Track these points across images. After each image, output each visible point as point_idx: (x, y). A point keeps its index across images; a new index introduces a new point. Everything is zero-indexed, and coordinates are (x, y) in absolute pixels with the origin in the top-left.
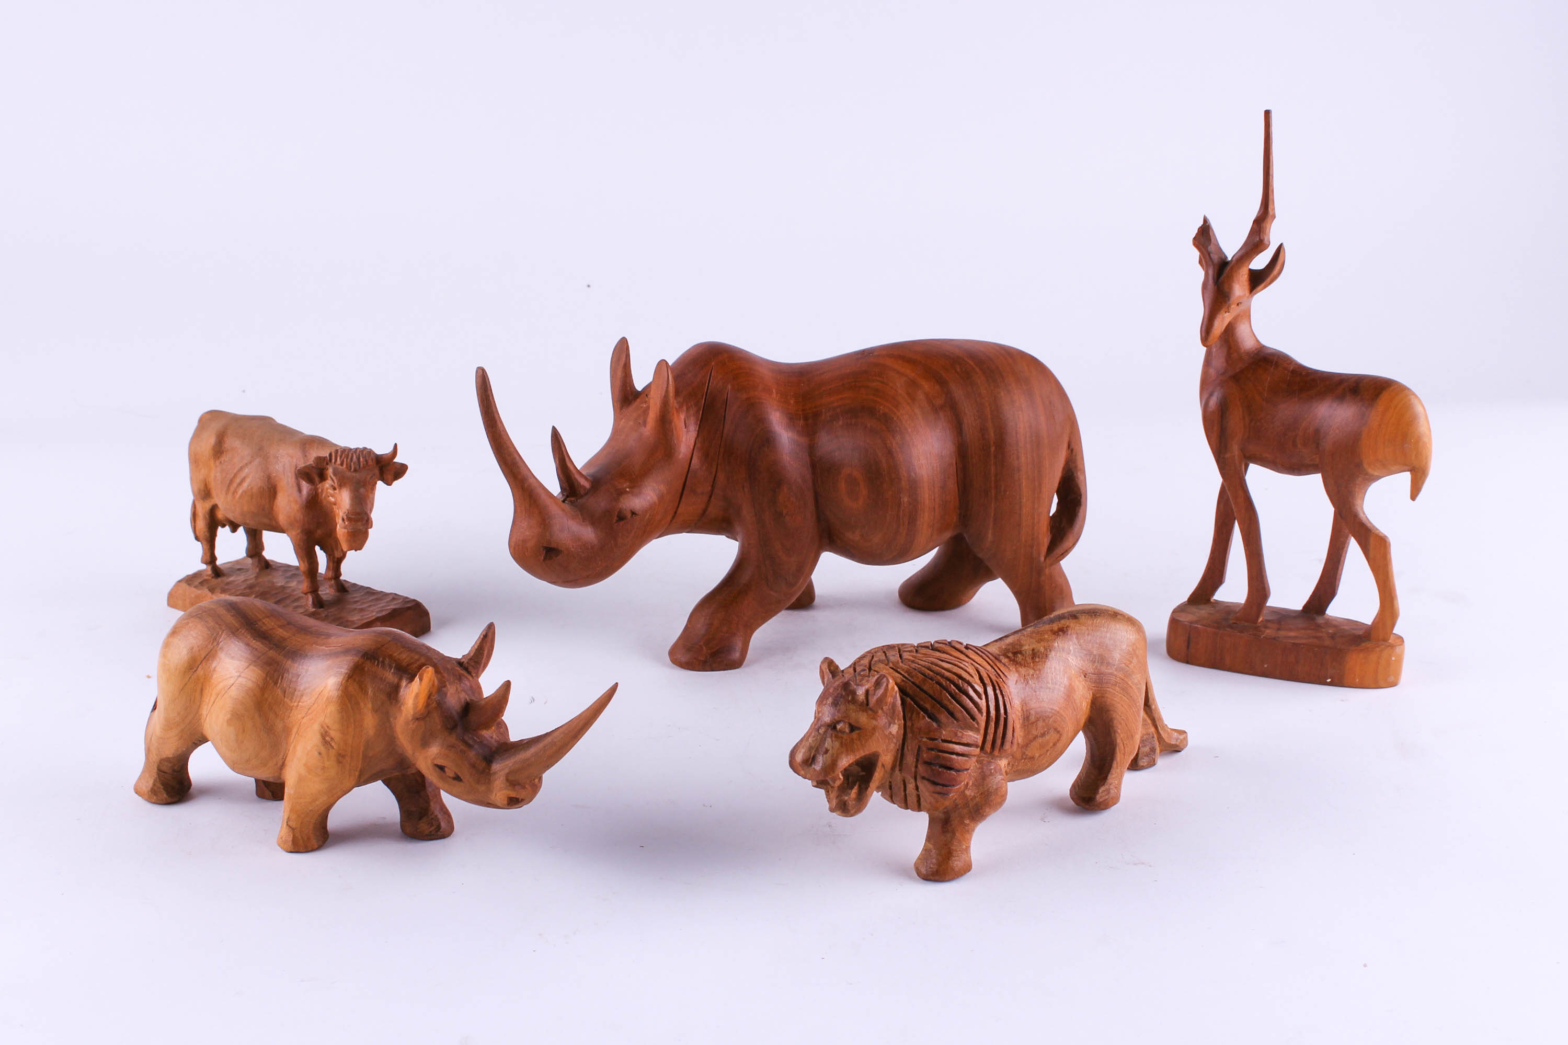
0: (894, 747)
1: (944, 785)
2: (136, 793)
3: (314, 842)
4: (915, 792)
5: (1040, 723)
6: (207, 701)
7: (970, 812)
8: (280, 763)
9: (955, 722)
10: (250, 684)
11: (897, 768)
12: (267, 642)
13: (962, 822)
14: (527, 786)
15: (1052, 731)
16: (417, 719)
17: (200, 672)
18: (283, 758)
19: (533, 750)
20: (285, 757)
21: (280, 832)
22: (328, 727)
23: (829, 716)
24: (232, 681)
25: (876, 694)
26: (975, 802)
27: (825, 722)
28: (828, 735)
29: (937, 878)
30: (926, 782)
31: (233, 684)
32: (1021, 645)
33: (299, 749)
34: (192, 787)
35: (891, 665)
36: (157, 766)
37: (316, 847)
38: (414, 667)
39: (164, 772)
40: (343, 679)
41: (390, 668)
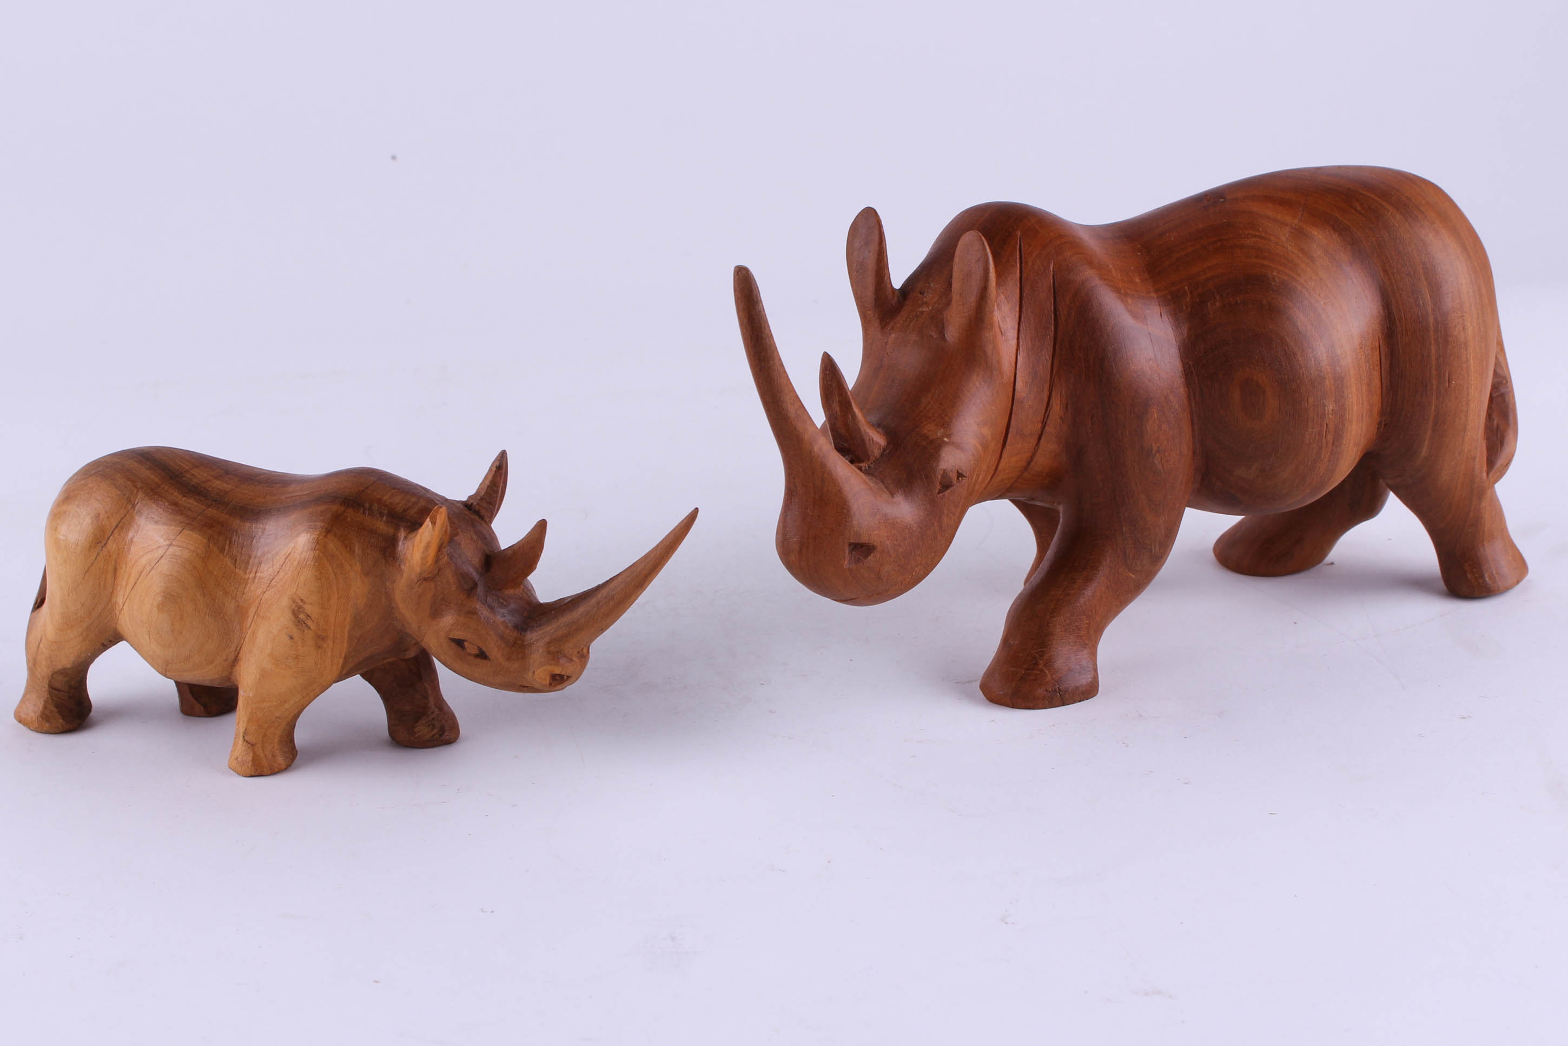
2: (20, 722)
3: (281, 760)
6: (124, 583)
8: (232, 656)
10: (186, 554)
12: (203, 499)
14: (574, 659)
16: (425, 579)
17: (112, 545)
18: (236, 650)
19: (582, 609)
20: (238, 649)
21: (233, 751)
22: (302, 600)
24: (161, 552)
31: (162, 557)
33: (261, 635)
34: (93, 709)
36: (48, 682)
37: (284, 766)
38: (413, 512)
39: (58, 690)
40: (319, 535)
41: (382, 515)
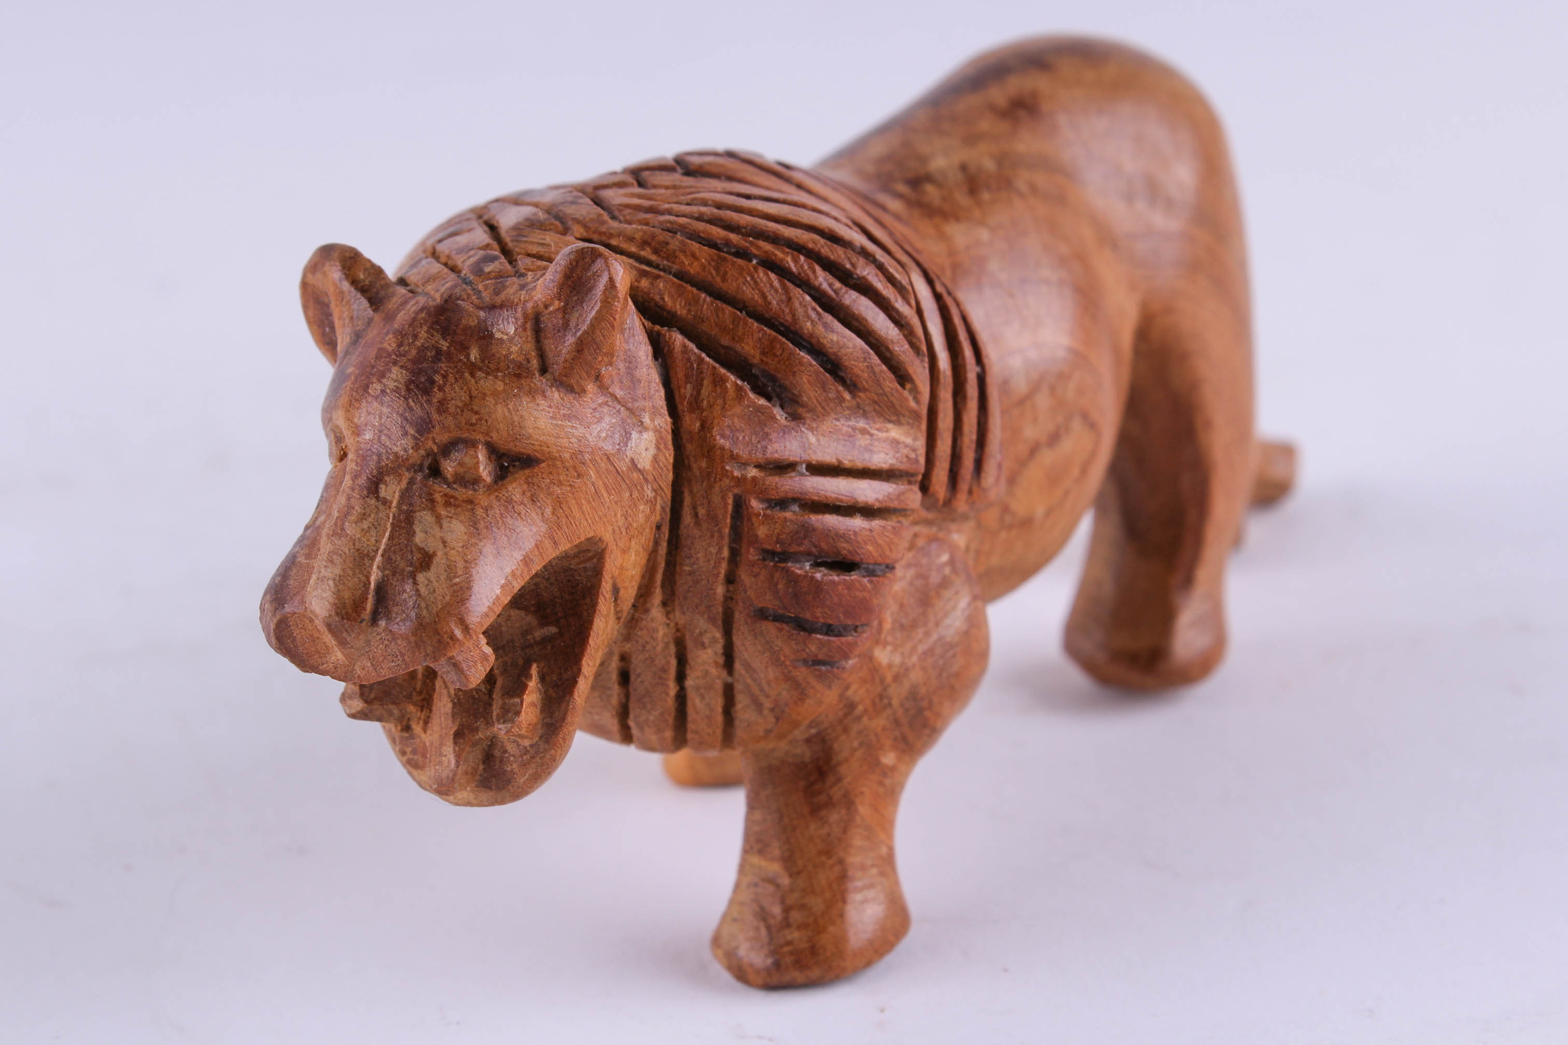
0: (647, 518)
1: (829, 630)
4: (718, 676)
5: (1043, 401)
7: (897, 722)
9: (847, 396)
11: (657, 597)
13: (873, 763)
15: (1077, 425)
23: (406, 434)
25: (572, 324)
26: (906, 685)
27: (396, 454)
28: (416, 500)
29: (815, 973)
30: (770, 628)
32: (923, 159)
35: (578, 230)
